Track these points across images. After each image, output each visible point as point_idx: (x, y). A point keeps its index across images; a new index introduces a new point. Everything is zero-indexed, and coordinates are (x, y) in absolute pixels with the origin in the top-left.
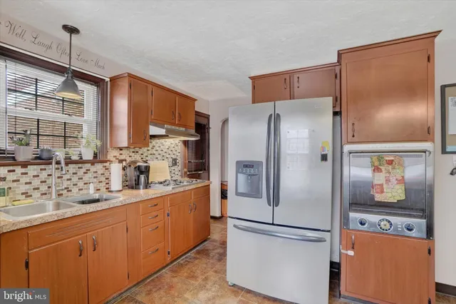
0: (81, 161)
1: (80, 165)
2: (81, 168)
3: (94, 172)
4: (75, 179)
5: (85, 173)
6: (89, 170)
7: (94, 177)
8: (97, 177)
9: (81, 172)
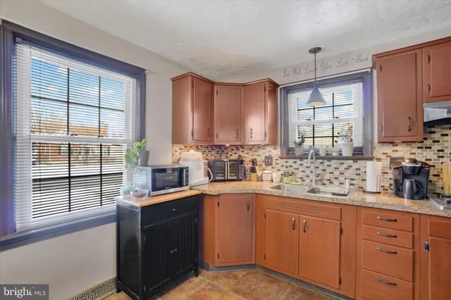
0: (340, 157)
1: (342, 161)
2: (343, 164)
3: (357, 169)
4: (336, 173)
5: (346, 169)
6: (351, 166)
7: (357, 174)
8: (359, 175)
9: (342, 168)
